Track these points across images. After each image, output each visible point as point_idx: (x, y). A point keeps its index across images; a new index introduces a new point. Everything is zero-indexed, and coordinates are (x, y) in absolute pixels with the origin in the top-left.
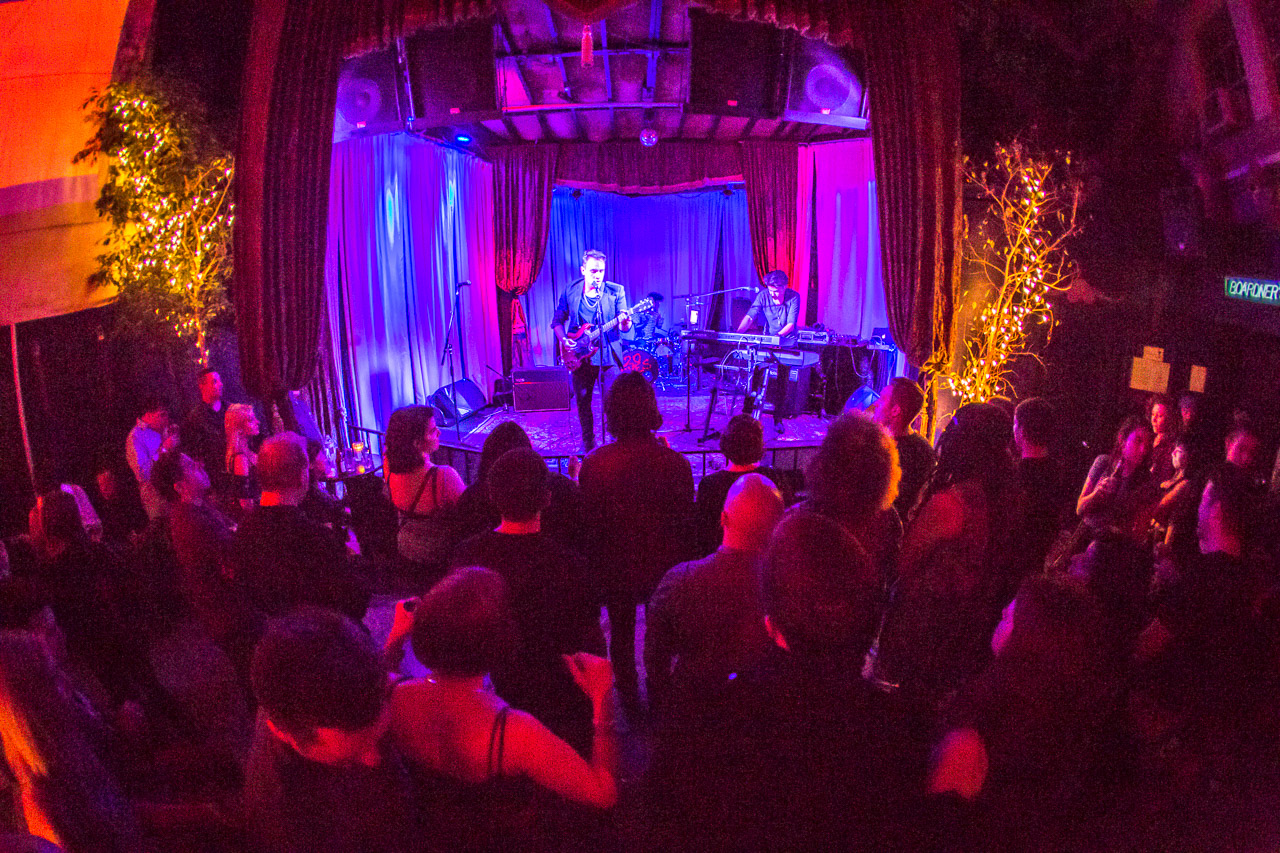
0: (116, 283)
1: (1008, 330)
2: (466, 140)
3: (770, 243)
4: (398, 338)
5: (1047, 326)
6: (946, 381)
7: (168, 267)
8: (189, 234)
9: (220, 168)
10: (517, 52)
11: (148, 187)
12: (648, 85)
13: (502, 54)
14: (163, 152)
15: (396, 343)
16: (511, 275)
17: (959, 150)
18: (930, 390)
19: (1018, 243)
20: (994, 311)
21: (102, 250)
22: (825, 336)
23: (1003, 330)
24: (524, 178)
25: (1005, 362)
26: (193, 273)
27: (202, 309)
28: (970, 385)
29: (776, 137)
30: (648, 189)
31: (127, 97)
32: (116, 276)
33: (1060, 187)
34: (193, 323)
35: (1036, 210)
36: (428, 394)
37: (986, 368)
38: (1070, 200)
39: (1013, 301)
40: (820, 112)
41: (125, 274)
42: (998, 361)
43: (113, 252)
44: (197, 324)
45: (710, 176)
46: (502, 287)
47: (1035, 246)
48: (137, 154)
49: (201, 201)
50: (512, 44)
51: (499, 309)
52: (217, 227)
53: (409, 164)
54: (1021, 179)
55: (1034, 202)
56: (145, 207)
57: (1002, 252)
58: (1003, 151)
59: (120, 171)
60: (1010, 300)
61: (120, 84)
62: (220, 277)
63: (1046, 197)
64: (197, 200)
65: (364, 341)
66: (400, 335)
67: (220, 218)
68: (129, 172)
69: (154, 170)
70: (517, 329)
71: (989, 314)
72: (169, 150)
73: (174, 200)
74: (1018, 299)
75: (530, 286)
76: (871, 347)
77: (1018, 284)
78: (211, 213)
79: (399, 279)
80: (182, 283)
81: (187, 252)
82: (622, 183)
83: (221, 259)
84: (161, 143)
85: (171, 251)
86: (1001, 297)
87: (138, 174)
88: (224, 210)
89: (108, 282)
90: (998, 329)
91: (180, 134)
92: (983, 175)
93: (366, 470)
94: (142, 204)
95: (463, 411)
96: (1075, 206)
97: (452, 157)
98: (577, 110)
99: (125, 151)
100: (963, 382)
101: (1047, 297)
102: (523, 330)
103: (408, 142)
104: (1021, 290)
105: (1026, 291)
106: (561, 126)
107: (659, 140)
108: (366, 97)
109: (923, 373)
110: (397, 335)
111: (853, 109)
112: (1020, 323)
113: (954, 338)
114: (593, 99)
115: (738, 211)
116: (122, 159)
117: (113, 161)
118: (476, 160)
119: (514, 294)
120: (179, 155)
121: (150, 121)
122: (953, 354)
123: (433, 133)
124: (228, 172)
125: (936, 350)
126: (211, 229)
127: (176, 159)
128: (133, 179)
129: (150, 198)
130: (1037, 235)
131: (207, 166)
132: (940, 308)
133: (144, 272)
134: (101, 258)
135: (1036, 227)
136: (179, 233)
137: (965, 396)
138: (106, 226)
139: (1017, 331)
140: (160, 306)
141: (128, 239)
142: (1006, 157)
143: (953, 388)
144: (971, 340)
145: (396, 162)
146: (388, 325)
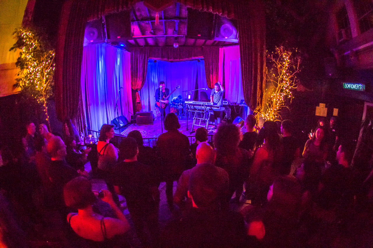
0: (21, 87)
1: (279, 100)
2: (123, 45)
3: (211, 76)
4: (102, 103)
5: (291, 98)
6: (261, 115)
7: (36, 82)
8: (42, 72)
9: (51, 53)
10: (137, 20)
11: (30, 59)
12: (176, 30)
13: (133, 21)
14: (35, 48)
15: (102, 105)
16: (136, 85)
17: (265, 49)
19: (282, 75)
20: (275, 94)
21: (17, 77)
22: (227, 102)
23: (277, 100)
24: (140, 57)
25: (278, 109)
26: (43, 84)
27: (45, 95)
28: (268, 116)
29: (213, 44)
30: (176, 60)
31: (25, 32)
32: (21, 85)
33: (294, 59)
34: (43, 99)
35: (287, 65)
36: (111, 120)
37: (273, 111)
38: (297, 62)
39: (280, 91)
40: (225, 38)
41: (23, 84)
42: (276, 109)
43: (20, 77)
44: (44, 99)
45: (194, 56)
46: (133, 88)
47: (287, 76)
48: (28, 49)
49: (45, 63)
50: (136, 18)
51: (132, 95)
52: (50, 70)
53: (106, 52)
54: (283, 56)
55: (286, 63)
56: (29, 65)
57: (277, 77)
58: (278, 48)
59: (23, 54)
60: (279, 91)
61: (24, 27)
62: (51, 85)
63: (290, 62)
64: (44, 63)
65: (92, 105)
67: (51, 68)
68: (25, 54)
69: (32, 54)
70: (138, 101)
71: (273, 95)
72: (37, 47)
73: (38, 62)
74: (282, 91)
75: (141, 88)
76: (240, 105)
77: (282, 87)
78: (48, 67)
79: (103, 86)
80: (40, 87)
81: (41, 78)
82: (168, 58)
83: (51, 80)
84: (35, 46)
85: (37, 78)
86: (277, 90)
87: (28, 54)
88: (52, 66)
89: (18, 87)
90: (276, 100)
91: (40, 43)
92: (272, 55)
93: (93, 143)
94: (29, 63)
95: (121, 125)
96: (299, 64)
97: (119, 50)
98: (155, 37)
99: (24, 48)
100: (266, 115)
101: (290, 90)
102: (139, 101)
103: (106, 46)
104: (283, 88)
105: (284, 88)
106: (151, 41)
107: (179, 46)
108: (94, 33)
109: (255, 113)
111: (234, 37)
112: (282, 98)
113: (263, 102)
114: (160, 34)
115: (202, 66)
116: (24, 50)
117: (21, 50)
118: (126, 51)
119: (137, 90)
120: (39, 49)
121: (32, 39)
122: (263, 107)
123: (113, 43)
124: (53, 55)
125: (258, 106)
126: (48, 71)
127: (39, 50)
128: (26, 56)
129: (31, 62)
130: (287, 73)
131: (48, 52)
132: (259, 93)
133: (28, 84)
134: (17, 79)
135: (287, 70)
136: (39, 72)
137: (267, 119)
138: (18, 70)
139: (282, 100)
140: (34, 94)
141: (24, 74)
142: (278, 51)
143: (263, 117)
144: (268, 103)
145: (102, 52)
146: (100, 99)
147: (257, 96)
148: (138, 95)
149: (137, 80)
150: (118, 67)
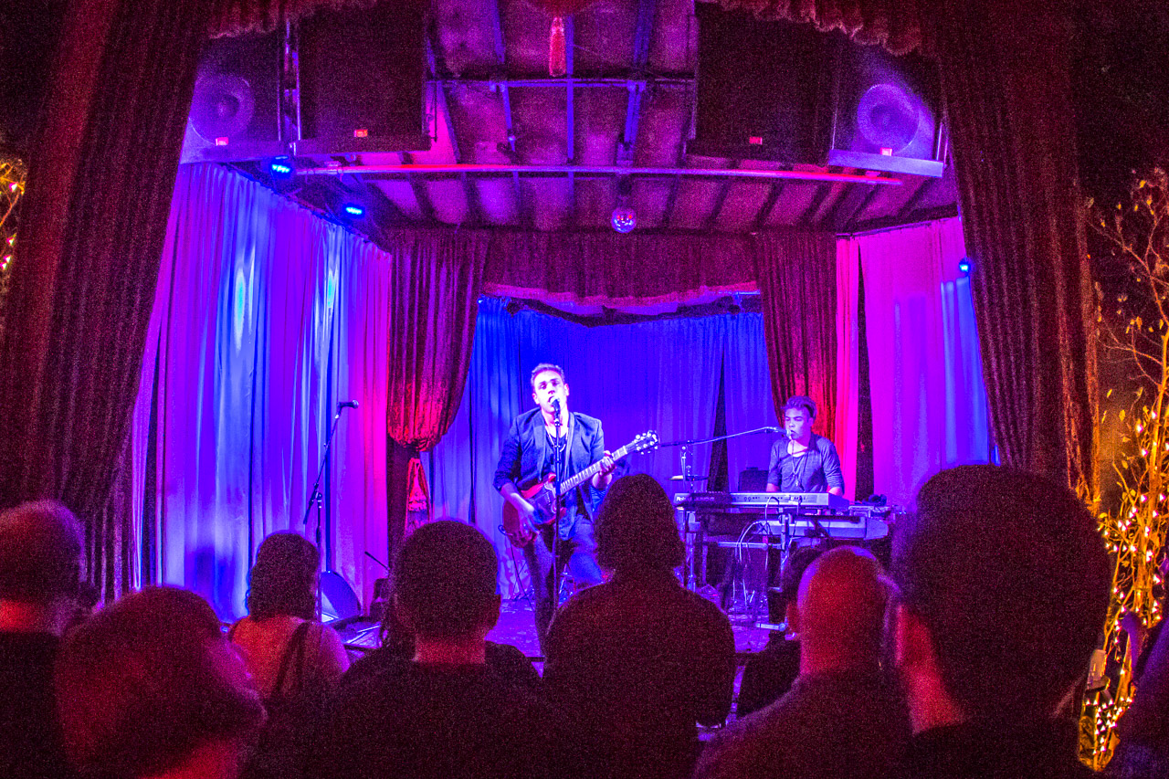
2: (358, 212)
3: (799, 379)
4: (233, 495)
12: (626, 138)
15: (229, 501)
16: (411, 419)
17: (1079, 192)
24: (437, 279)
40: (878, 153)
45: (709, 282)
46: (395, 437)
53: (273, 234)
65: (181, 490)
66: (237, 490)
70: (415, 501)
79: (244, 405)
90: (1160, 446)
92: (1117, 222)
97: (336, 236)
98: (521, 174)
102: (423, 506)
103: (274, 205)
106: (495, 202)
107: (637, 226)
110: (232, 489)
111: (924, 149)
114: (546, 158)
118: (370, 246)
119: (412, 450)
132: (1072, 423)
145: (255, 229)
146: (220, 470)
148: (416, 472)
149: (417, 393)
150: (327, 319)
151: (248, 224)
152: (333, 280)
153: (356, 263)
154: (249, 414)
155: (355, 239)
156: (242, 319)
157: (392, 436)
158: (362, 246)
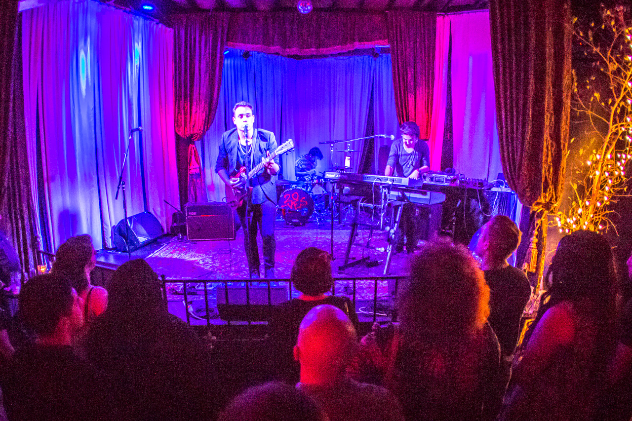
1: (611, 174)
2: (150, 8)
4: (88, 177)
6: (553, 220)
15: (86, 180)
16: (188, 123)
17: (568, 12)
18: (540, 227)
19: (622, 96)
20: (598, 157)
23: (607, 174)
24: (200, 42)
25: (608, 203)
28: (576, 223)
30: (307, 51)
36: (114, 224)
39: (616, 147)
42: (602, 202)
45: (360, 41)
46: (181, 134)
51: (177, 152)
53: (100, 28)
54: (624, 38)
57: (606, 104)
58: (609, 13)
60: (613, 147)
65: (58, 177)
66: (90, 174)
70: (193, 169)
71: (594, 159)
74: (621, 146)
75: (204, 133)
76: (495, 189)
77: (620, 132)
79: (90, 127)
82: (284, 46)
86: (606, 144)
90: (602, 174)
95: (142, 239)
97: (138, 22)
100: (568, 220)
102: (198, 171)
103: (100, 10)
104: (623, 137)
107: (314, 9)
109: (534, 212)
110: (86, 173)
112: (622, 168)
113: (562, 180)
118: (160, 26)
119: (190, 140)
122: (561, 195)
123: (122, 2)
125: (545, 191)
132: (550, 153)
139: (620, 176)
142: (611, 18)
143: (559, 225)
144: (577, 183)
145: (89, 26)
146: (79, 164)
147: (541, 159)
148: (193, 152)
149: (191, 108)
150: (135, 71)
151: (84, 24)
152: (138, 48)
153: (152, 36)
154: (93, 131)
155: (150, 23)
156: (85, 79)
157: (178, 133)
158: (155, 26)
